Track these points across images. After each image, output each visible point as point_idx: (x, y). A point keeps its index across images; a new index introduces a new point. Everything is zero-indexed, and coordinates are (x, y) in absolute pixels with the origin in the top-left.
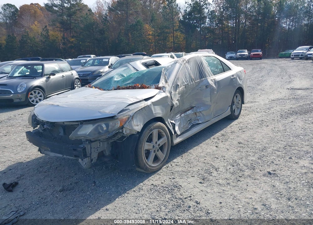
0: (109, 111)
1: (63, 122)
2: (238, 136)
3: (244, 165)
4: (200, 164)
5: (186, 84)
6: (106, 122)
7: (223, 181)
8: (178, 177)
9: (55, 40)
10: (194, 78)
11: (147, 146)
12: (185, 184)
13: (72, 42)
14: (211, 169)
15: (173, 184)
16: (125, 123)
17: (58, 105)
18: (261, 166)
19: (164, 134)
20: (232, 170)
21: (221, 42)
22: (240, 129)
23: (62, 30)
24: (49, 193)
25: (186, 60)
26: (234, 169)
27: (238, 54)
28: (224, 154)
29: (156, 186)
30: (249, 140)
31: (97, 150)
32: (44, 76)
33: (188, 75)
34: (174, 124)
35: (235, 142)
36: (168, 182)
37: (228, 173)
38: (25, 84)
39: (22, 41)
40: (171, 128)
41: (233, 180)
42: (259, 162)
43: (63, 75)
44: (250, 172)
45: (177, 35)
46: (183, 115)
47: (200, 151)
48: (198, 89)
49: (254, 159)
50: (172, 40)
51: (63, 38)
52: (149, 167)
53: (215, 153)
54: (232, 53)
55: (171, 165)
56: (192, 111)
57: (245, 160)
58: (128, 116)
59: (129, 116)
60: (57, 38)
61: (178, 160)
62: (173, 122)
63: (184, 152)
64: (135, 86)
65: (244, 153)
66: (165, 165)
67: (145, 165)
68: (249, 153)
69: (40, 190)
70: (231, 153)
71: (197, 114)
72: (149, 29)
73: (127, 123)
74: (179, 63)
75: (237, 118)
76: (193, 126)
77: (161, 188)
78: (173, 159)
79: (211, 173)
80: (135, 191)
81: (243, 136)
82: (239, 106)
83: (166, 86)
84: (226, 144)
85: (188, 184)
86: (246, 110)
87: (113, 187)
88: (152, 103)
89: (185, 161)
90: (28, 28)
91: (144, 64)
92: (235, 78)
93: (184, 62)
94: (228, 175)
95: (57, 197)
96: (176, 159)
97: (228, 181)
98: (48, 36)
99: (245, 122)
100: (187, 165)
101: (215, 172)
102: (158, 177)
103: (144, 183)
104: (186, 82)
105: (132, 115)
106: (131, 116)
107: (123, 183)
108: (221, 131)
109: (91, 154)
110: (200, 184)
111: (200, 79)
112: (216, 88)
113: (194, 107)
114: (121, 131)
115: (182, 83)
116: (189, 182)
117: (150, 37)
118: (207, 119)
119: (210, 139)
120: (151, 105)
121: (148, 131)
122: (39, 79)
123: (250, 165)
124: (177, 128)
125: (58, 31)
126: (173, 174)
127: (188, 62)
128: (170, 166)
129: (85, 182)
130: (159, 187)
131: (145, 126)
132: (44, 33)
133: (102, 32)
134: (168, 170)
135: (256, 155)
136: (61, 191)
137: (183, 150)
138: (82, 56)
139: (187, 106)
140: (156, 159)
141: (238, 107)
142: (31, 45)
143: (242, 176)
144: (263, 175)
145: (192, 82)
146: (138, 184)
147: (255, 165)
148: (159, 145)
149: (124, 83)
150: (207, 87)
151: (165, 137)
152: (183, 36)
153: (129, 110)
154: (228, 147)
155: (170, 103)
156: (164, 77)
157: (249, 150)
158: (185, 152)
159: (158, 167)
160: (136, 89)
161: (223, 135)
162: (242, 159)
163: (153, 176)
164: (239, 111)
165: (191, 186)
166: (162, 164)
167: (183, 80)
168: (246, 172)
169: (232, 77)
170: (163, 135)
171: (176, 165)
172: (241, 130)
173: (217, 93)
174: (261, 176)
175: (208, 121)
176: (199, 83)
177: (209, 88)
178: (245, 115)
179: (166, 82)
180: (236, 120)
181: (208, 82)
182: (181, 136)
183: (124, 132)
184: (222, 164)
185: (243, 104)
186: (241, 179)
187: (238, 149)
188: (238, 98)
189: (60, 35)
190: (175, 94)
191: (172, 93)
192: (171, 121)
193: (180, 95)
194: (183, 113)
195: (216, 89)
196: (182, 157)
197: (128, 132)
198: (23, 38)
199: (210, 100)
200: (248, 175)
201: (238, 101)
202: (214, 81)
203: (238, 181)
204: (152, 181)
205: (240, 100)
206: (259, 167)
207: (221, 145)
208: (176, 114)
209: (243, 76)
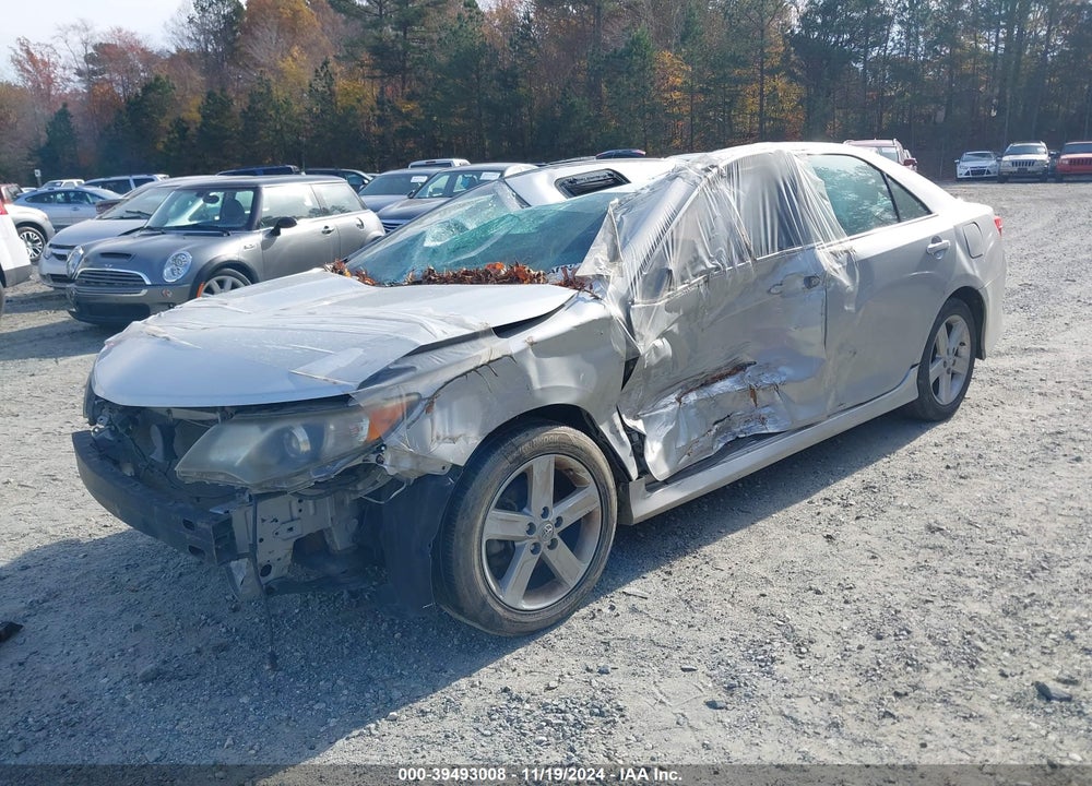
0: (329, 372)
1: (169, 410)
2: (933, 498)
3: (930, 637)
4: (735, 614)
5: (710, 266)
6: (309, 421)
7: (816, 709)
8: (622, 668)
9: (353, 108)
10: (751, 243)
11: (497, 524)
12: (645, 702)
13: (408, 116)
14: (777, 644)
15: (593, 698)
16: (393, 428)
17: (168, 339)
18: (1012, 652)
19: (586, 475)
20: (867, 658)
21: (941, 115)
22: (948, 467)
23: (378, 73)
24: (106, 679)
25: (721, 166)
26: (879, 651)
27: (1006, 158)
28: (852, 576)
29: (519, 699)
30: (979, 520)
31: (291, 529)
32: (258, 228)
33: (722, 231)
34: (642, 437)
35: (915, 525)
36: (574, 687)
37: (848, 670)
38: (188, 254)
39: (250, 115)
40: (625, 453)
41: (861, 708)
42: (1007, 628)
43: (326, 227)
44: (949, 676)
45: (775, 89)
46: (692, 397)
47: (754, 553)
48: (769, 291)
49: (983, 610)
50: (756, 108)
51: (380, 102)
52: (507, 615)
53: (815, 567)
54: (983, 155)
55: (612, 608)
56: (738, 382)
57: (941, 612)
58: (405, 400)
59: (415, 397)
60: (359, 101)
61: (648, 587)
62: (639, 425)
63: (681, 551)
64: (486, 273)
65: (941, 576)
66: (586, 605)
67: (484, 603)
68: (968, 581)
69: (80, 664)
70: (881, 574)
71: (760, 394)
72: (673, 69)
73: (402, 430)
74: (688, 178)
75: (945, 414)
76: (736, 444)
77: (537, 713)
78: (627, 581)
79: (773, 660)
80: (424, 713)
81: (955, 498)
82: (961, 368)
83: (612, 272)
84: (873, 530)
85: (659, 706)
86: (992, 382)
87: (349, 681)
88: (532, 344)
89: (674, 594)
90: (271, 69)
91: (563, 184)
92: (944, 250)
93: (709, 176)
94: (845, 681)
95: (124, 704)
96: (639, 581)
97: (837, 713)
98: (332, 94)
99: (979, 437)
100: (679, 614)
101: (791, 659)
102: (543, 654)
103: (475, 678)
104: (709, 258)
105: (428, 396)
106: (421, 399)
107: (391, 670)
108: (865, 470)
109: (254, 547)
110: (709, 712)
111: (780, 249)
112: (851, 288)
113: (750, 364)
114: (373, 459)
115: (691, 263)
116: (660, 697)
117: (676, 95)
118: (804, 416)
119: (811, 502)
120: (522, 353)
121: (505, 465)
122: (238, 237)
123: (956, 638)
124: (653, 452)
125: (364, 77)
126: (606, 650)
127: (730, 175)
128: (606, 610)
129: (253, 647)
130: (527, 706)
131: (494, 441)
132: (320, 86)
133: (508, 79)
134: (590, 629)
135: (996, 592)
136: (146, 680)
137: (680, 543)
138: (424, 162)
139: (714, 361)
140: (543, 579)
141: (955, 369)
142: (278, 127)
143: (906, 694)
144: (1012, 701)
145: (742, 260)
146: (448, 682)
147: (984, 640)
148: (559, 520)
149: (456, 256)
150: (809, 282)
151: (592, 490)
152: (797, 90)
153: (411, 374)
154: (877, 544)
155: (620, 349)
156: (610, 236)
157: (971, 563)
158: (686, 554)
159: (547, 614)
160: (487, 282)
161: (869, 488)
162: (929, 605)
163: (521, 651)
164: (958, 385)
165: (668, 717)
166: (572, 600)
167: (696, 250)
168: (931, 675)
169: (931, 246)
170: (580, 481)
171: (634, 610)
172: (955, 468)
173: (858, 310)
174: (998, 702)
175: (807, 427)
176: (775, 266)
177: (820, 286)
178: (984, 404)
179: (614, 256)
180: (941, 426)
181: (817, 264)
182: (674, 484)
183: (387, 465)
184: (834, 622)
185: (981, 358)
186: (900, 708)
187: (921, 558)
188: (956, 333)
189: (370, 91)
190: (648, 311)
191: (633, 303)
192: (630, 423)
193: (675, 315)
194: (691, 391)
195: (851, 293)
196: (670, 573)
197: (406, 464)
198: (253, 101)
199: (820, 337)
200: (940, 691)
201: (954, 344)
202: (843, 257)
203: (884, 717)
204: (512, 674)
205: (968, 343)
206: (999, 652)
207: (850, 532)
208: (663, 392)
209: (990, 241)
